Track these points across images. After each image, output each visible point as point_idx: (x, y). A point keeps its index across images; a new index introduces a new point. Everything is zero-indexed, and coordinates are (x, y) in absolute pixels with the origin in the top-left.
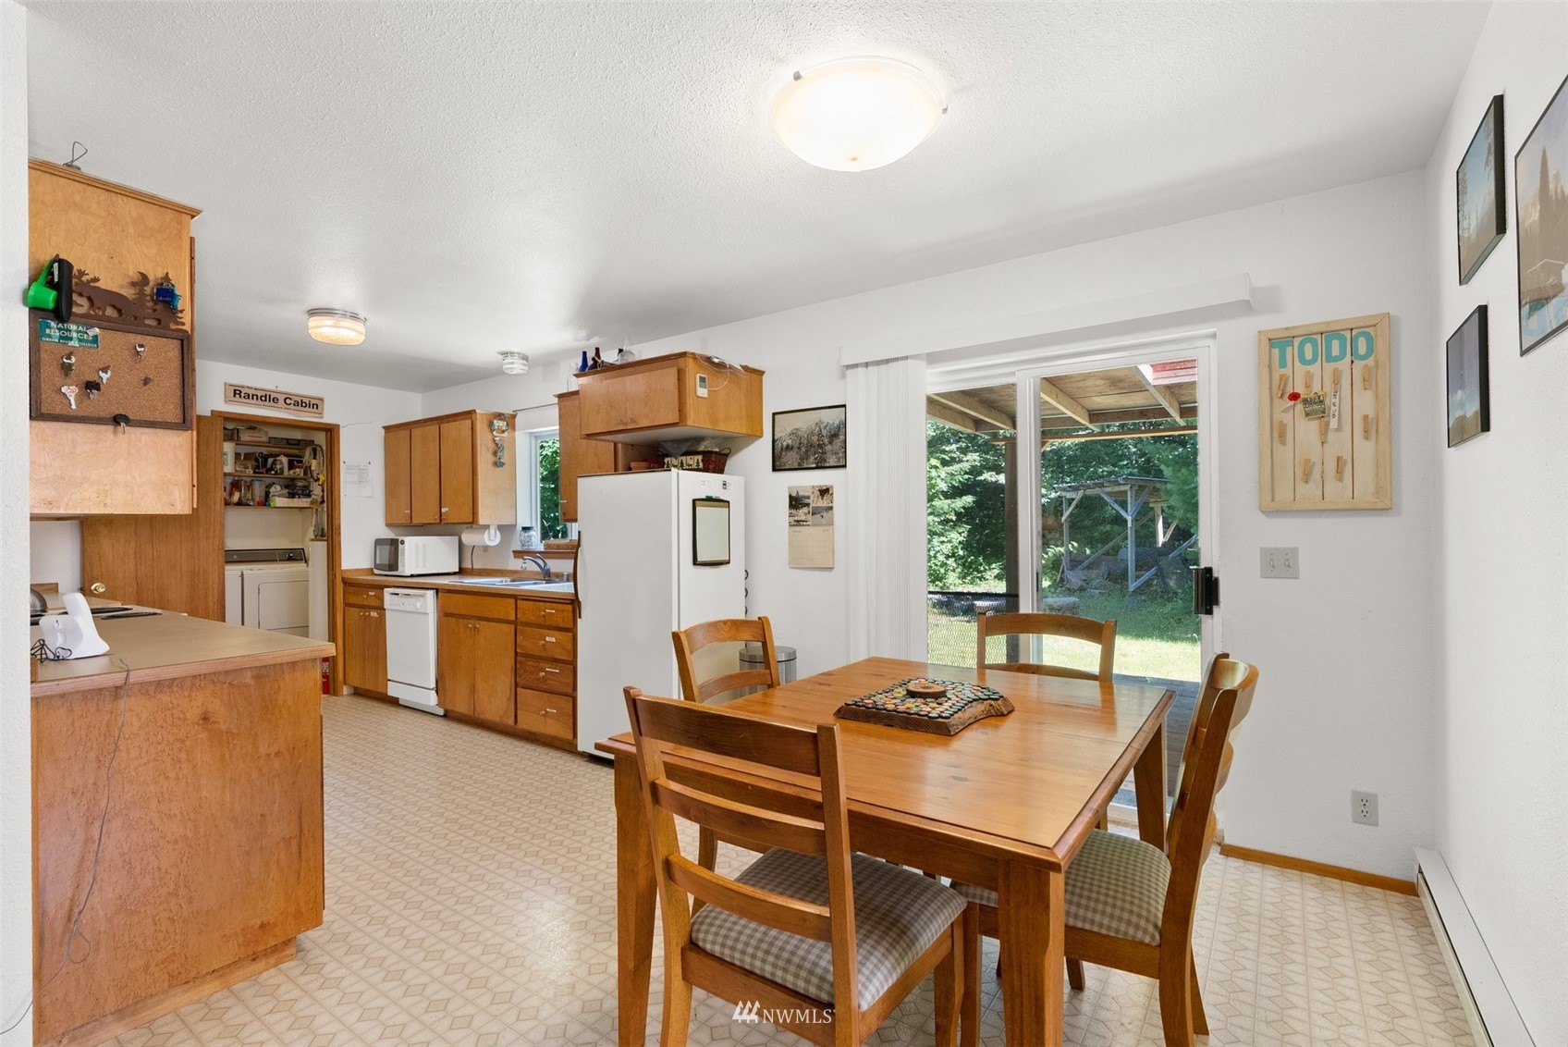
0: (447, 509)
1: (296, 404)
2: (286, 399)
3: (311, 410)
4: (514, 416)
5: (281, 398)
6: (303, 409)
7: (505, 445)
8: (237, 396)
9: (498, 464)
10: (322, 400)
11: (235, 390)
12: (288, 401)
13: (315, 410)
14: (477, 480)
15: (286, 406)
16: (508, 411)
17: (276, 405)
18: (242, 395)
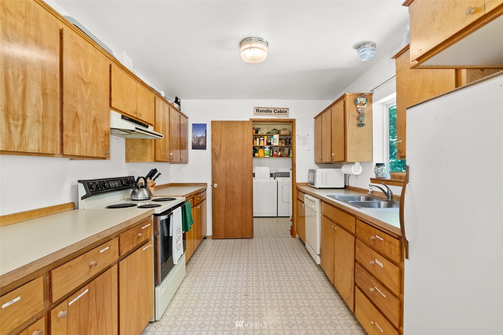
0: (334, 154)
1: (278, 112)
2: (274, 110)
3: (284, 114)
4: (371, 94)
5: (273, 110)
6: (281, 114)
7: (365, 113)
8: (258, 111)
9: (361, 125)
10: (288, 109)
11: (257, 109)
12: (275, 111)
13: (285, 114)
14: (347, 135)
15: (275, 113)
16: (367, 91)
17: (271, 113)
18: (259, 111)
